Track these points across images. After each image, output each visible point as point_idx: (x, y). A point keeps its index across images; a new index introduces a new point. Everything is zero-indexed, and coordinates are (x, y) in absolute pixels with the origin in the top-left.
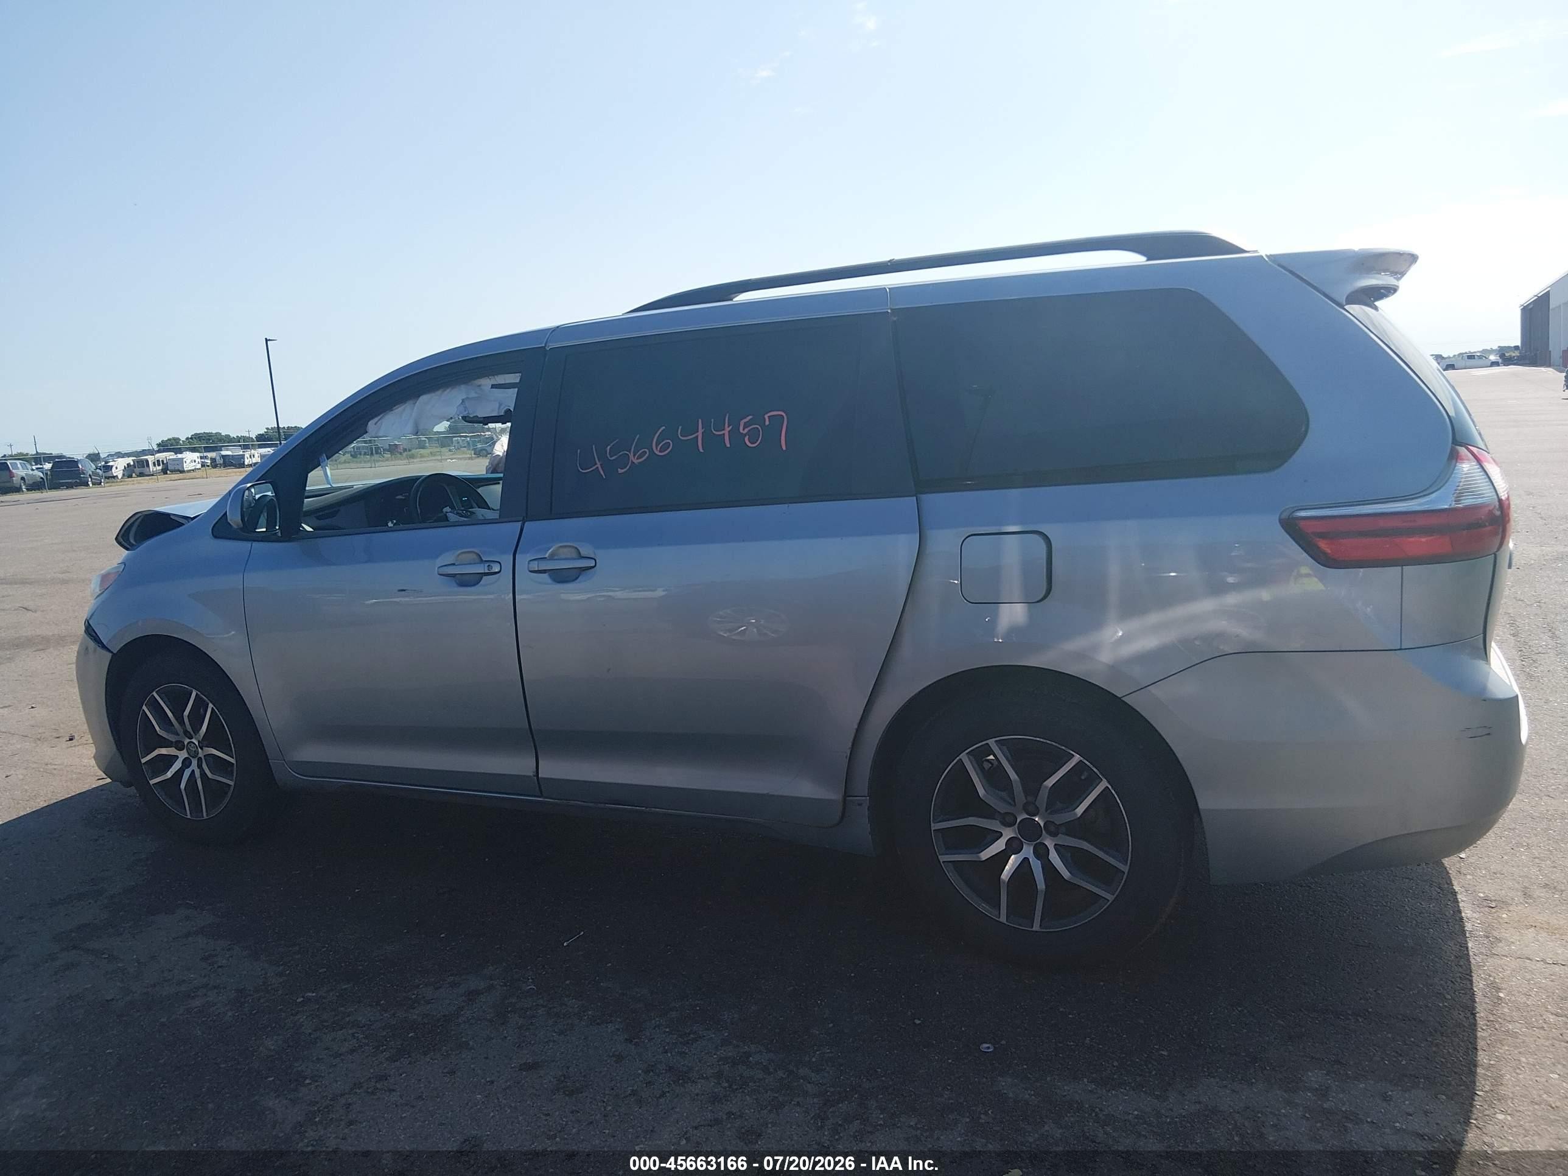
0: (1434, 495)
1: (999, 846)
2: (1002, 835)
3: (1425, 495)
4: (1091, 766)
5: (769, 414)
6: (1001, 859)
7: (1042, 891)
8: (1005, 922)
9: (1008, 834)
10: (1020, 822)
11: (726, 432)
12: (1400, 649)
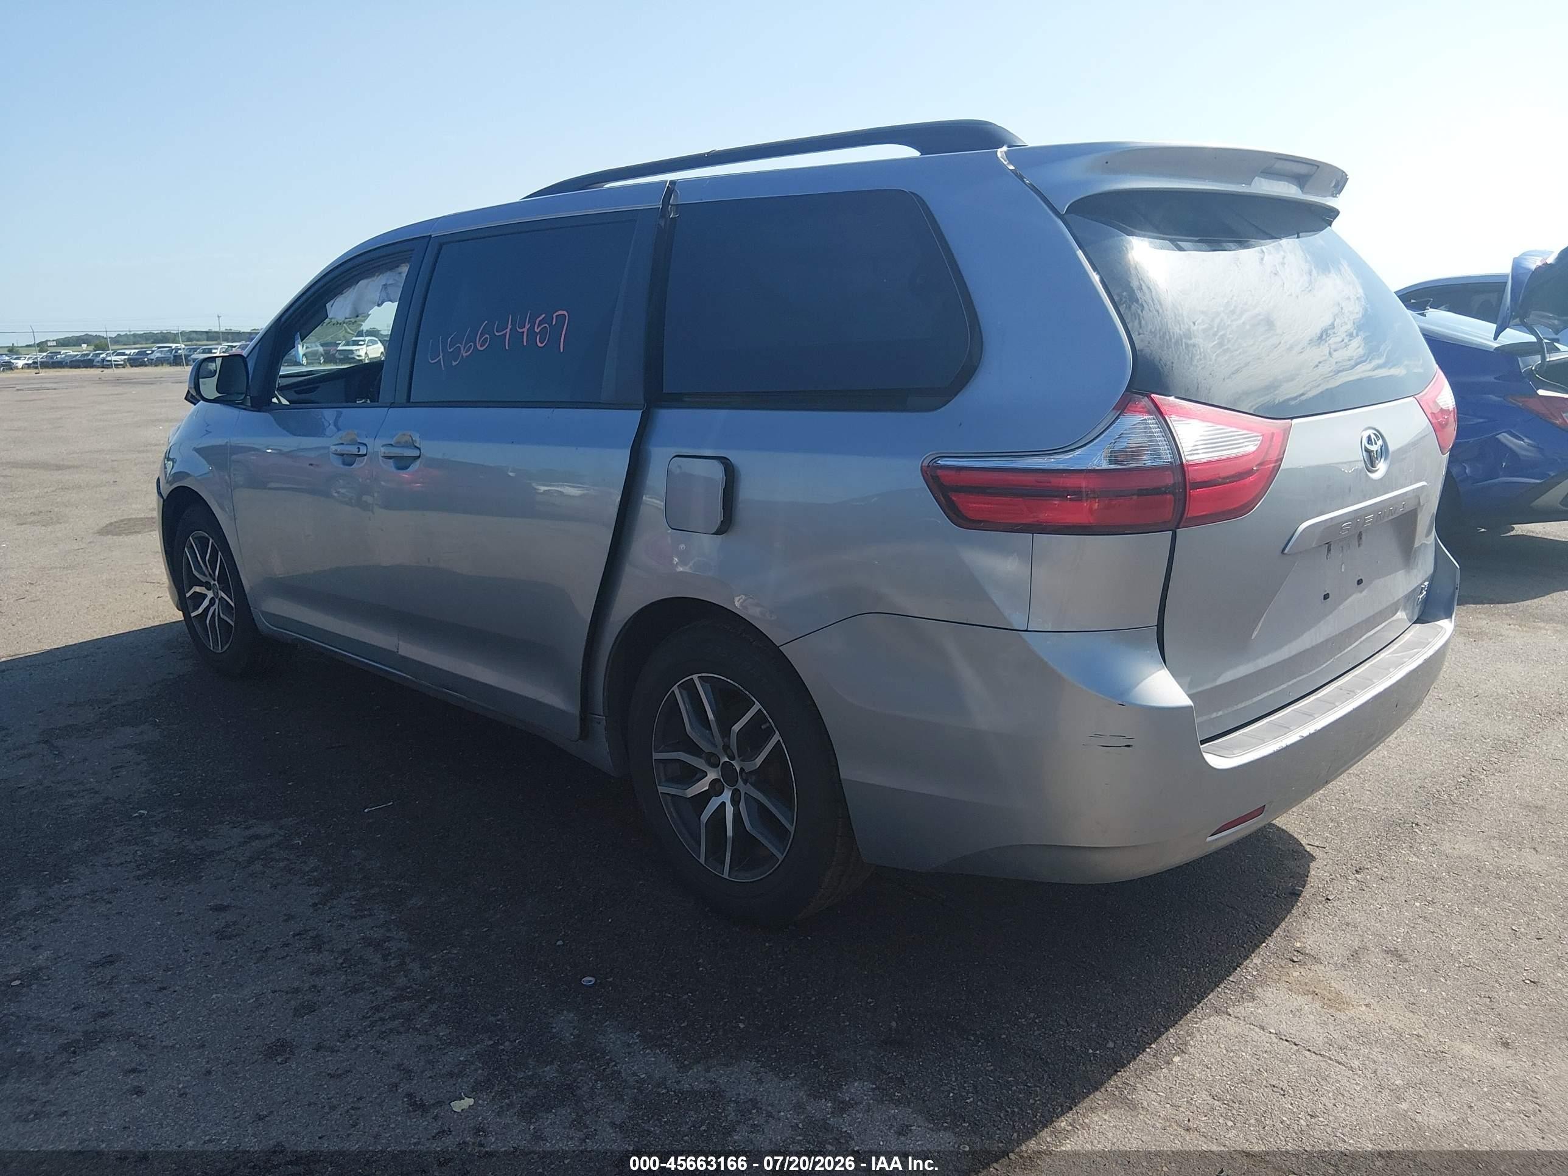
0: (1078, 452)
1: (703, 786)
2: (706, 775)
3: (1070, 451)
4: (768, 716)
5: (557, 314)
6: (703, 799)
7: (730, 838)
8: (703, 863)
9: (712, 775)
10: (723, 764)
11: (525, 330)
12: (1027, 631)
